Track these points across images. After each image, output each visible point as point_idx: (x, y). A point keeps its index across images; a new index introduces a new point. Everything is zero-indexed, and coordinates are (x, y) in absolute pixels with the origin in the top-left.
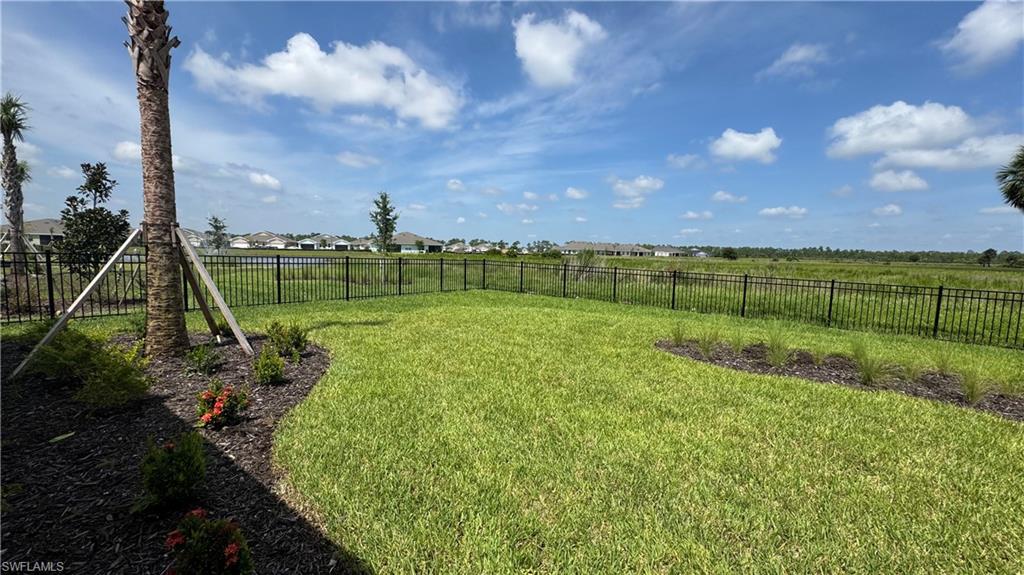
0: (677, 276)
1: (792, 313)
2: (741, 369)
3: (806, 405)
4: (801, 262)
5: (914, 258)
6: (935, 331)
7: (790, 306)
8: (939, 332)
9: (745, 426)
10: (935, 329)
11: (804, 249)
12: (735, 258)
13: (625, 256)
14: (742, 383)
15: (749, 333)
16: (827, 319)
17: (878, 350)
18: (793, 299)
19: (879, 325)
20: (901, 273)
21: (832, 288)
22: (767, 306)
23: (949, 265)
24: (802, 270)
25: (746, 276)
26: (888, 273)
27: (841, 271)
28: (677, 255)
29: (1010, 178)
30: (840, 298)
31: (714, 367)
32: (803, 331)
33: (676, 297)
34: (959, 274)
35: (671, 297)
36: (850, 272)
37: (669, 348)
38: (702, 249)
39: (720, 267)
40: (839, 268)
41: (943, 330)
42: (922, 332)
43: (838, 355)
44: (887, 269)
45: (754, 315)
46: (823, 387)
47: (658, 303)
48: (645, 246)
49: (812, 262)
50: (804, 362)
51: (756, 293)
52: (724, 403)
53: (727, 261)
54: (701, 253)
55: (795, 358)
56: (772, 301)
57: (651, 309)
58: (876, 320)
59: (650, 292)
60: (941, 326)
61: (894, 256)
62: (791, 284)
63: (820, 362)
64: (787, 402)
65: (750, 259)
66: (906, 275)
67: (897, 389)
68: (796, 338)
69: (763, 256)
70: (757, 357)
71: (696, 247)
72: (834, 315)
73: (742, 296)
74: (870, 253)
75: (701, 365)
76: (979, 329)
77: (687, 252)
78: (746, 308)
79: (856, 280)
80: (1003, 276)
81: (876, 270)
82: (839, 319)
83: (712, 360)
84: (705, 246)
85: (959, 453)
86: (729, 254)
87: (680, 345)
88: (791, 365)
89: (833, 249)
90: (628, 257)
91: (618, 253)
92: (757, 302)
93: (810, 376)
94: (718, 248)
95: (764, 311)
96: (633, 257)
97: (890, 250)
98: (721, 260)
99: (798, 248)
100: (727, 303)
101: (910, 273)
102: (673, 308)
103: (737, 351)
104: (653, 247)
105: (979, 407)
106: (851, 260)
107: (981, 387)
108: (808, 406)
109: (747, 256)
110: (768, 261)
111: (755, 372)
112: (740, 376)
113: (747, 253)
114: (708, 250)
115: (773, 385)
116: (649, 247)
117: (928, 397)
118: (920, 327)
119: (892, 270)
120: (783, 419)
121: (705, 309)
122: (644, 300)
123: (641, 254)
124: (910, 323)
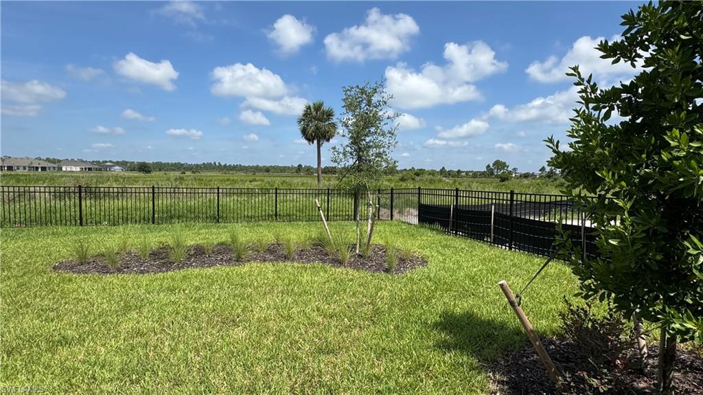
0: (83, 191)
1: (193, 216)
2: (148, 272)
3: (198, 289)
4: (202, 174)
5: (267, 170)
6: (276, 216)
7: (190, 210)
8: (278, 217)
9: (146, 324)
10: (276, 215)
11: (204, 164)
12: (149, 172)
13: (20, 172)
14: (147, 285)
15: (156, 238)
16: (217, 217)
17: (246, 234)
18: (193, 204)
19: (248, 217)
20: (261, 180)
21: (218, 193)
22: (173, 212)
23: (283, 174)
24: (203, 180)
25: (153, 188)
26: (255, 180)
27: (228, 180)
28: (90, 169)
29: (302, 123)
30: (225, 200)
31: (120, 276)
32: (200, 229)
33: (84, 212)
34: (288, 180)
35: (78, 213)
36: (233, 180)
37: (71, 267)
38: (118, 163)
39: (135, 180)
40: (226, 178)
41: (280, 215)
42: (270, 219)
43: (222, 244)
44: (253, 178)
45: (163, 220)
46: (211, 270)
47: (63, 221)
48: (48, 160)
49: (209, 174)
50: (199, 255)
51: (163, 202)
52: (127, 308)
53: (142, 174)
54: (117, 168)
55: (192, 252)
56: (177, 207)
57: (51, 229)
58: (246, 213)
59: (50, 211)
60: (278, 213)
61: (257, 169)
62: (193, 192)
63: (210, 252)
64: (184, 291)
65: (163, 172)
66: (263, 181)
67: (255, 259)
68: (194, 236)
69: (174, 170)
70: (162, 259)
71: (110, 162)
72: (221, 214)
73: (151, 205)
74: (245, 167)
75: (108, 278)
76: (295, 212)
77: (101, 167)
78: (156, 216)
79: (237, 186)
80: (305, 180)
81: (248, 179)
82: (225, 215)
83: (119, 270)
84: (120, 160)
85: (283, 293)
86: (144, 168)
87: (84, 263)
88: (189, 259)
89: (223, 164)
90: (26, 172)
91: (10, 168)
92: (165, 209)
93: (203, 264)
94: (133, 162)
95: (171, 217)
96: (32, 173)
97: (255, 165)
98: (136, 174)
99: (199, 163)
100: (138, 213)
101: (266, 180)
102: (81, 224)
103: (145, 256)
104: (59, 161)
105: (293, 260)
106: (234, 172)
107: (293, 248)
108: (199, 289)
109: (160, 170)
110: (178, 174)
111: (160, 271)
112: (144, 279)
113: (160, 167)
114: (123, 164)
115: (173, 280)
116: (54, 161)
117: (271, 260)
118: (269, 215)
119: (257, 178)
120: (179, 306)
121: (116, 220)
122: (45, 220)
123: (44, 169)
124: (264, 213)
